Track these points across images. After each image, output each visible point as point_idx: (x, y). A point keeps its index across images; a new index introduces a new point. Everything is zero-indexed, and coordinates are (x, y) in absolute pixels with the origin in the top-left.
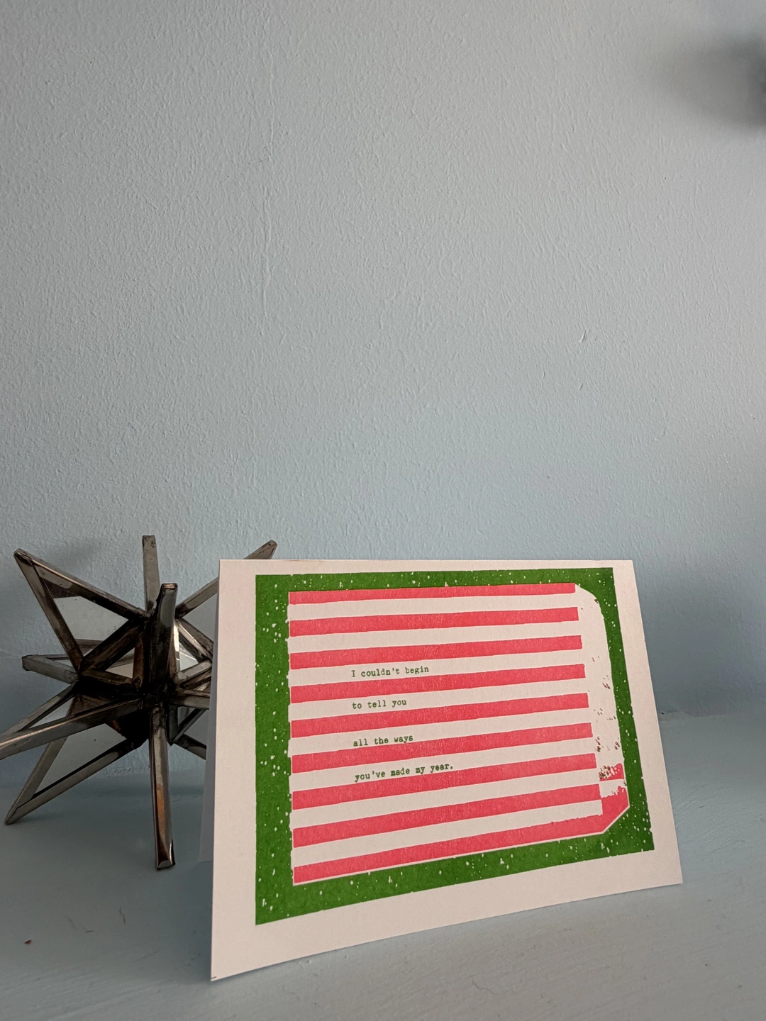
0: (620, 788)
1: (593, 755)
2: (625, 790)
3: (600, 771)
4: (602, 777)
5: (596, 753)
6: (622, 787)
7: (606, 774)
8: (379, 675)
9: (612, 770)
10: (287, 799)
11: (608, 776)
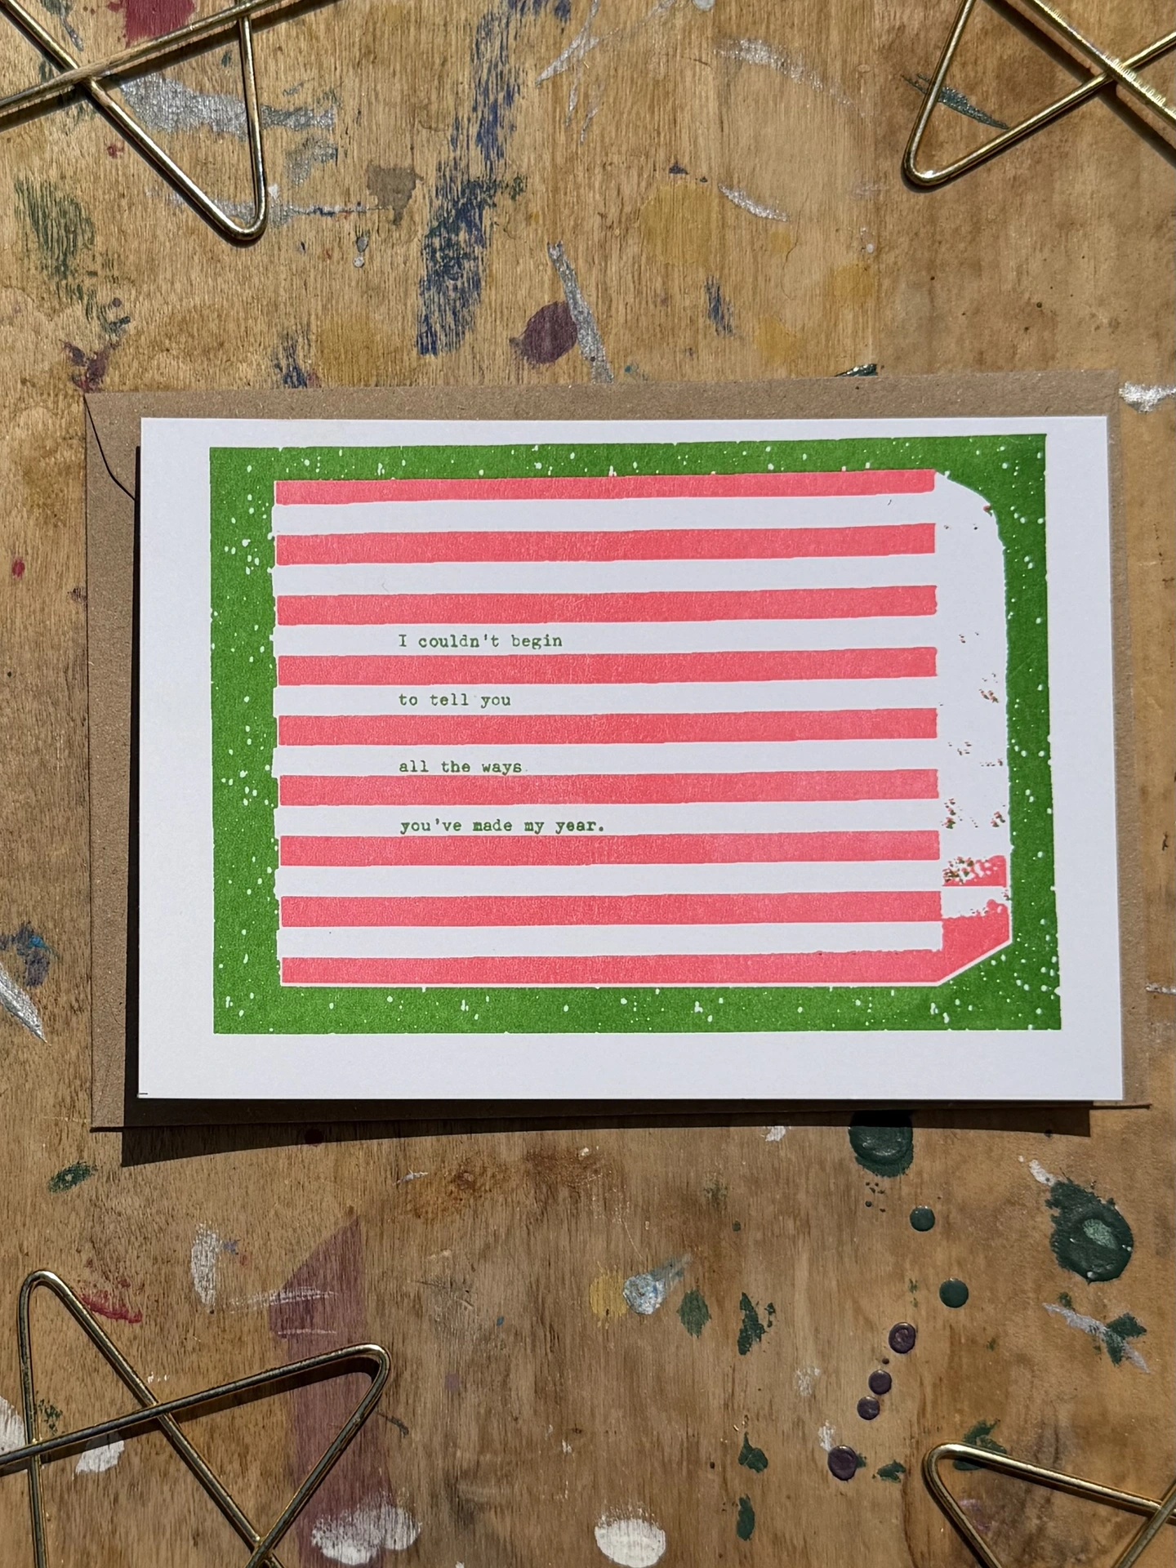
0: (992, 904)
1: (936, 834)
2: (1005, 909)
3: (948, 866)
4: (951, 878)
5: (943, 831)
6: (999, 902)
7: (961, 873)
8: (454, 645)
9: (977, 867)
10: (270, 846)
11: (965, 879)
